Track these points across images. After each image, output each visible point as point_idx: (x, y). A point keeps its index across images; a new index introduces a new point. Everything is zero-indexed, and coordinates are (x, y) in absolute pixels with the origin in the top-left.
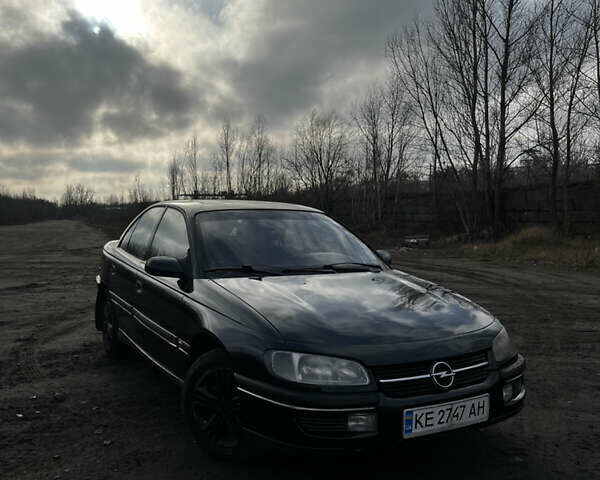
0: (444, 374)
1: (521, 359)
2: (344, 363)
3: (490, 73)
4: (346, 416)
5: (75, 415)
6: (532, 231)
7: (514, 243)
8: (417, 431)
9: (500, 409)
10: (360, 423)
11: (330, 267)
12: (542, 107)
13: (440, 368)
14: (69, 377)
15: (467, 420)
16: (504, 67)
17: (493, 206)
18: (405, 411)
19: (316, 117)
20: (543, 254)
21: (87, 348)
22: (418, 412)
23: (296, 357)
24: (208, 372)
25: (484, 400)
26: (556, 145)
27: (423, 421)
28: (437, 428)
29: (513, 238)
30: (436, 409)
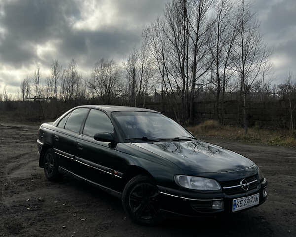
0: (245, 185)
1: (265, 180)
2: (208, 180)
3: (189, 48)
4: (211, 203)
5: (57, 208)
6: (210, 123)
7: (202, 127)
8: (237, 209)
9: (262, 199)
10: (216, 206)
11: (177, 138)
12: (213, 66)
13: (244, 182)
14: (37, 191)
15: (253, 204)
16: (196, 46)
17: (189, 110)
18: (234, 200)
19: (103, 62)
20: (216, 133)
21: (35, 176)
22: (238, 200)
23: (189, 178)
24: (138, 185)
25: (258, 195)
26: (219, 83)
27: (239, 204)
28: (244, 207)
29: (200, 125)
30: (244, 199)
